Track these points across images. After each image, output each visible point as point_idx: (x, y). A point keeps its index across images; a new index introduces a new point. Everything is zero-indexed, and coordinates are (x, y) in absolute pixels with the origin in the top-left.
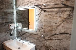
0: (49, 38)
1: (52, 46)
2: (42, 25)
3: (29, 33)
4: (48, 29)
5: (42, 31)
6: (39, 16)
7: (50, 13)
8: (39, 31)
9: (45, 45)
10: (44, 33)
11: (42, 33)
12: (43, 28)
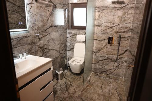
0: (42, 35)
1: (45, 43)
2: (35, 20)
3: (16, 38)
4: (41, 25)
5: (36, 29)
6: (30, 6)
7: (41, 5)
8: (32, 30)
9: (40, 45)
10: (38, 30)
11: (36, 32)
12: (36, 25)
